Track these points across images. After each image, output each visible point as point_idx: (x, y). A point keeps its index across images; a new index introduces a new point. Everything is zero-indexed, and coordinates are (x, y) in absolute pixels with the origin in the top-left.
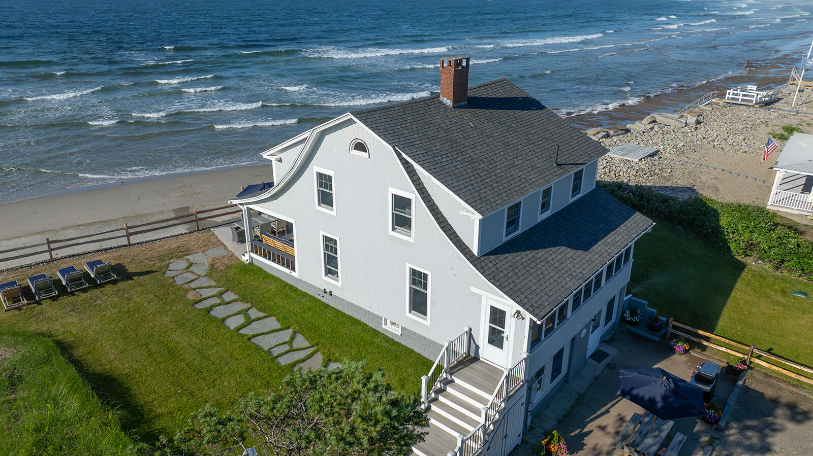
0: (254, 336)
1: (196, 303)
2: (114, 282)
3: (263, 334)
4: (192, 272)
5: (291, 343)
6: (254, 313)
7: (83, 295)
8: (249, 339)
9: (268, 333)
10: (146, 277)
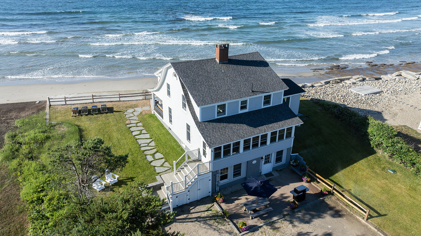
0: (138, 139)
1: (127, 124)
2: (106, 113)
3: (142, 139)
4: (133, 114)
5: (149, 144)
6: (144, 132)
7: (95, 116)
8: (136, 140)
9: (143, 139)
10: (118, 113)
